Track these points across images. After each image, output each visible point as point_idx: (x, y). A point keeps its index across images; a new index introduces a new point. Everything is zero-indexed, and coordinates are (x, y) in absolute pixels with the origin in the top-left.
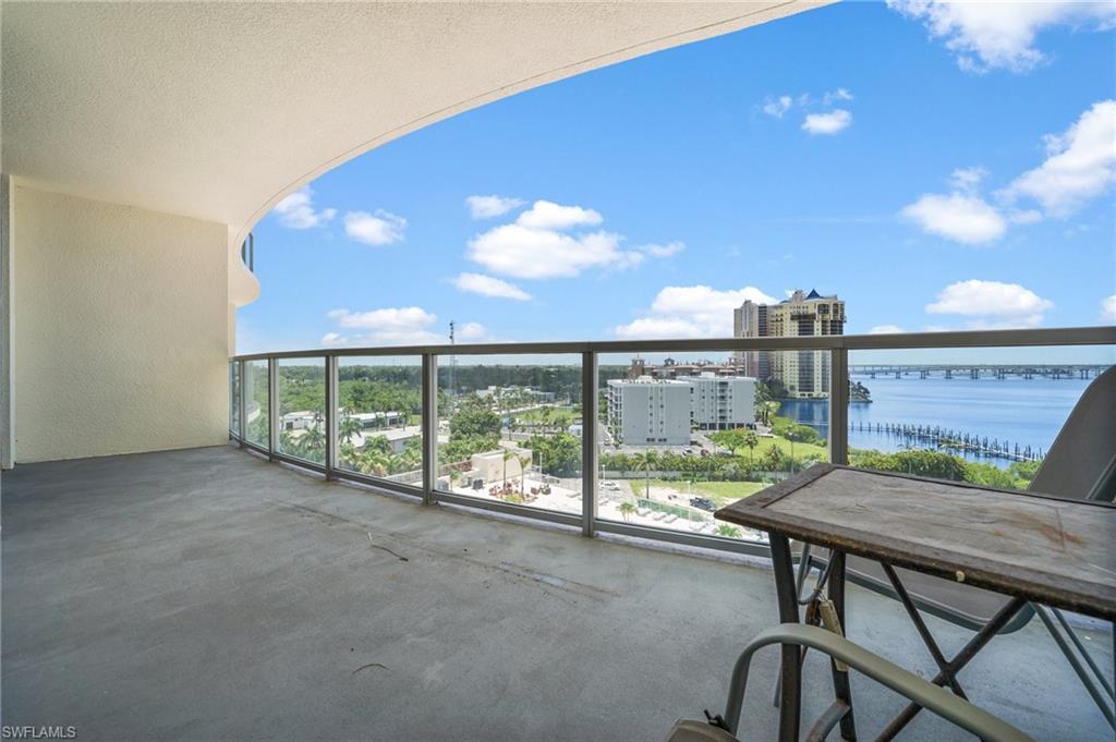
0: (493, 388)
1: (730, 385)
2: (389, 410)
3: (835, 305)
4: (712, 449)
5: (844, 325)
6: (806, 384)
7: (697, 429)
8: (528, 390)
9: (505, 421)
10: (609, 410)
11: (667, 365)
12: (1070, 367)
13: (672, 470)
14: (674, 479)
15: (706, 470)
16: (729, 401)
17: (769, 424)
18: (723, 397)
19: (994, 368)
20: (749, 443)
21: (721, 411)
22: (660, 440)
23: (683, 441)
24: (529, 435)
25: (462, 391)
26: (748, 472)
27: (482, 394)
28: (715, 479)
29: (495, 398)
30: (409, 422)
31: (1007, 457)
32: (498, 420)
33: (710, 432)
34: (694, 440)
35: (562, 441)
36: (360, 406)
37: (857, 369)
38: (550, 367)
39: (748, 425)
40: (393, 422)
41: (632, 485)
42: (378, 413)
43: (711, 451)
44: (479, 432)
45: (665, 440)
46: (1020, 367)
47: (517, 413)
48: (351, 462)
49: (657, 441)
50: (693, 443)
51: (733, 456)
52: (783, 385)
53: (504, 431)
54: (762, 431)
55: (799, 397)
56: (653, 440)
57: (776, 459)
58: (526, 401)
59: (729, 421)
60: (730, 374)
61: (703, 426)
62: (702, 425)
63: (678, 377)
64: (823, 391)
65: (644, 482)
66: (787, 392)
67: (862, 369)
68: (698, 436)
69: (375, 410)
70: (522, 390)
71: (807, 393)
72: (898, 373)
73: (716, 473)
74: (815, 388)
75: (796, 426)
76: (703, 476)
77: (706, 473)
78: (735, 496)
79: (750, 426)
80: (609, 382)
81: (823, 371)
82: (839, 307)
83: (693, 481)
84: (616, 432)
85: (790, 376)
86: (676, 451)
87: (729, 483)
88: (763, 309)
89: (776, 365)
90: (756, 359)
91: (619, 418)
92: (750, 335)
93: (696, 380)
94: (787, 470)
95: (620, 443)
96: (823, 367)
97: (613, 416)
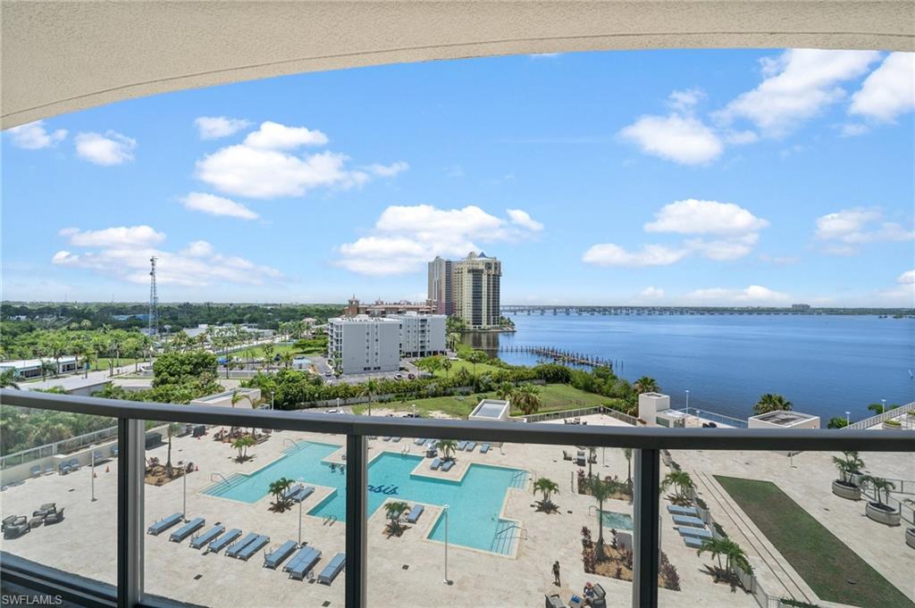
0: (205, 326)
1: (427, 321)
2: (63, 354)
3: (496, 264)
4: (417, 373)
5: (500, 278)
6: (477, 320)
7: (403, 357)
8: (244, 328)
9: (220, 359)
10: (329, 345)
11: (377, 304)
12: (610, 307)
13: (387, 393)
14: (389, 401)
15: (414, 391)
16: (427, 333)
17: (455, 350)
18: (423, 331)
19: (577, 308)
20: (445, 367)
21: (421, 342)
22: (375, 369)
23: (393, 368)
24: (249, 373)
25: (165, 330)
26: (445, 388)
27: (192, 333)
28: (420, 397)
29: (208, 337)
30: (93, 366)
31: (588, 364)
32: (214, 360)
33: (414, 359)
34: (401, 366)
35: (287, 376)
36: (12, 351)
37: (506, 308)
38: (267, 305)
39: (441, 352)
40: (69, 368)
41: (353, 409)
42: (45, 359)
43: (416, 374)
44: (191, 373)
45: (379, 368)
46: (588, 307)
47: (234, 351)
48: (11, 427)
49: (372, 369)
50: (401, 369)
51: (431, 378)
52: (461, 320)
53: (221, 370)
54: (452, 356)
55: (472, 329)
56: (369, 368)
57: (464, 378)
58: (243, 339)
59: (427, 349)
60: (427, 313)
61: (408, 355)
62: (407, 353)
63: (388, 315)
64: (488, 324)
65: (366, 406)
66: (465, 326)
67: (508, 308)
68: (405, 363)
69: (36, 354)
70: (238, 328)
71: (477, 326)
72: (529, 311)
73: (422, 392)
74: (483, 322)
75: (471, 351)
76: (411, 396)
77: (414, 393)
78: (437, 409)
79: (442, 352)
80: (330, 320)
81: (488, 310)
82: (497, 266)
83: (404, 400)
84: (337, 364)
85: (467, 314)
86: (390, 377)
87: (431, 399)
88: (449, 263)
89: (458, 306)
90: (444, 301)
91: (339, 352)
92: (439, 282)
93: (402, 317)
94: (472, 385)
95: (341, 373)
96: (488, 307)
97: (334, 350)
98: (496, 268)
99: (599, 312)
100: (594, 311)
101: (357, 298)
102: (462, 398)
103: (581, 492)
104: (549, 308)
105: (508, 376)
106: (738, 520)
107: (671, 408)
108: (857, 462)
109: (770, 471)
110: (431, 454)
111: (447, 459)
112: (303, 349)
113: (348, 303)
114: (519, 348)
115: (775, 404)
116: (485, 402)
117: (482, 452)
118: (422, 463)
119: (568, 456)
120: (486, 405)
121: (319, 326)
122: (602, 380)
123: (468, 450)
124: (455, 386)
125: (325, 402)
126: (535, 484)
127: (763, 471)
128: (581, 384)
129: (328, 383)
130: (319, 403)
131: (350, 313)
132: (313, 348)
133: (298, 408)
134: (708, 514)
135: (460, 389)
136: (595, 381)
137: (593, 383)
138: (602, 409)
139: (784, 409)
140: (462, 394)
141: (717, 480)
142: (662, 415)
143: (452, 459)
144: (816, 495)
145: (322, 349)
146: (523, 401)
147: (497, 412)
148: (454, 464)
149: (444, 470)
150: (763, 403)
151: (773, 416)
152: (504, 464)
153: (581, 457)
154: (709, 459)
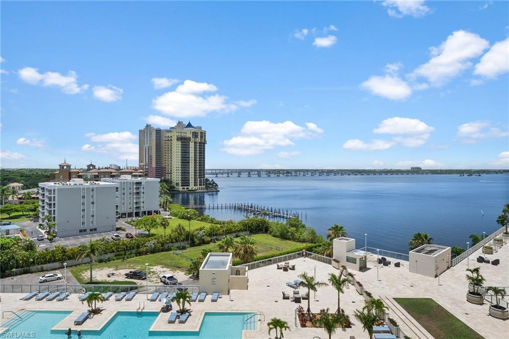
1: (143, 184)
3: (201, 133)
4: (134, 231)
5: (206, 145)
6: (185, 182)
7: (119, 218)
10: (40, 209)
11: (89, 169)
13: (106, 253)
14: (109, 260)
15: (133, 249)
16: (142, 195)
17: (168, 209)
18: (138, 193)
20: (163, 225)
21: (136, 203)
22: (91, 230)
23: (111, 228)
26: (163, 244)
28: (139, 254)
31: (281, 217)
33: (129, 220)
34: (118, 226)
37: (208, 172)
39: (155, 211)
41: (72, 271)
45: (95, 229)
49: (88, 231)
50: (118, 229)
51: (149, 236)
52: (171, 182)
54: (165, 215)
55: (181, 190)
56: (85, 230)
57: (181, 234)
59: (142, 210)
60: (141, 176)
61: (123, 215)
62: (122, 214)
64: (195, 185)
65: (87, 266)
66: (174, 187)
67: (211, 172)
68: (122, 223)
71: (185, 187)
72: (228, 174)
73: (141, 250)
74: (191, 184)
75: (182, 210)
76: (131, 254)
77: (134, 251)
78: (157, 264)
79: (157, 212)
80: (40, 184)
81: (195, 173)
82: (203, 134)
83: (124, 259)
84: (50, 228)
85: (176, 177)
86: (107, 237)
87: (150, 256)
88: (158, 132)
89: (168, 170)
90: (154, 165)
91: (53, 216)
92: (150, 148)
93: (117, 181)
94: (187, 240)
95: (55, 237)
96: (195, 170)
97: (46, 214)
98: (201, 137)
99: (283, 174)
100: (280, 173)
101: (68, 162)
102: (179, 252)
103: (303, 326)
104: (244, 171)
105: (219, 230)
106: (417, 331)
107: (356, 248)
108: (480, 278)
109: (427, 290)
110: (167, 309)
111: (183, 312)
112: (9, 214)
113: (58, 168)
114: (224, 205)
115: (423, 240)
116: (210, 256)
117: (213, 301)
118: (158, 318)
119: (286, 296)
120: (212, 258)
121: (26, 191)
122: (295, 229)
123: (200, 301)
124: (172, 242)
125: (39, 267)
126: (269, 324)
127: (423, 290)
128: (278, 234)
129: (41, 247)
130: (33, 268)
131: (61, 177)
132: (21, 213)
133: (9, 276)
134: (398, 330)
135: (176, 245)
136: (289, 230)
137: (288, 232)
138: (304, 253)
139: (429, 243)
140: (179, 248)
141: (396, 301)
142: (351, 255)
143: (187, 311)
144: (459, 304)
145: (31, 213)
146: (242, 252)
147: (224, 264)
148: (190, 315)
149: (181, 322)
150: (416, 240)
151: (423, 249)
152: (235, 310)
153: (297, 296)
154: (387, 285)
